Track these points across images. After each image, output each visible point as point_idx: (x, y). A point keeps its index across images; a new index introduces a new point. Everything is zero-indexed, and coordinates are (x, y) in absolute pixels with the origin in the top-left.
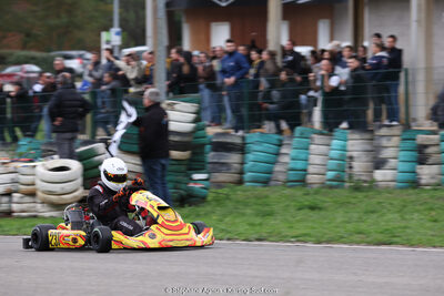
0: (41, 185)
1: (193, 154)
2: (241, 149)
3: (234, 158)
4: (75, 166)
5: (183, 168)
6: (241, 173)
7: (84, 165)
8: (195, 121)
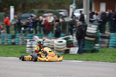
0: (55, 46)
1: (96, 39)
2: (108, 38)
3: (106, 40)
4: (65, 41)
5: (93, 43)
6: (108, 44)
7: (67, 41)
8: (97, 30)
